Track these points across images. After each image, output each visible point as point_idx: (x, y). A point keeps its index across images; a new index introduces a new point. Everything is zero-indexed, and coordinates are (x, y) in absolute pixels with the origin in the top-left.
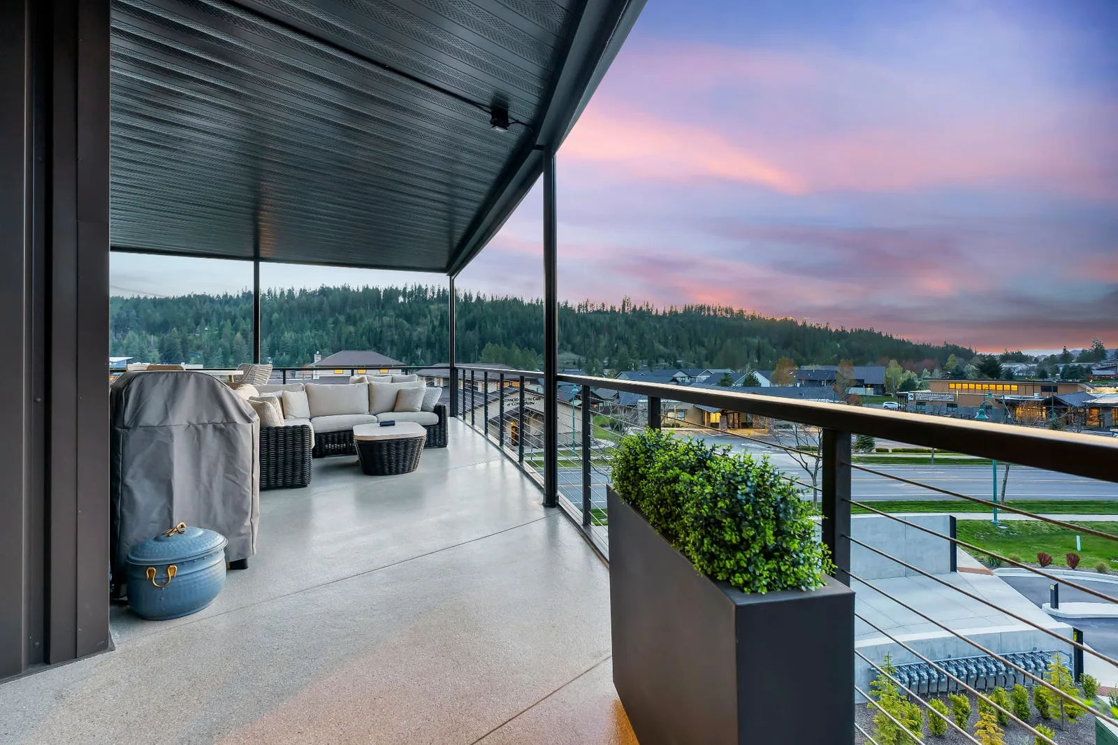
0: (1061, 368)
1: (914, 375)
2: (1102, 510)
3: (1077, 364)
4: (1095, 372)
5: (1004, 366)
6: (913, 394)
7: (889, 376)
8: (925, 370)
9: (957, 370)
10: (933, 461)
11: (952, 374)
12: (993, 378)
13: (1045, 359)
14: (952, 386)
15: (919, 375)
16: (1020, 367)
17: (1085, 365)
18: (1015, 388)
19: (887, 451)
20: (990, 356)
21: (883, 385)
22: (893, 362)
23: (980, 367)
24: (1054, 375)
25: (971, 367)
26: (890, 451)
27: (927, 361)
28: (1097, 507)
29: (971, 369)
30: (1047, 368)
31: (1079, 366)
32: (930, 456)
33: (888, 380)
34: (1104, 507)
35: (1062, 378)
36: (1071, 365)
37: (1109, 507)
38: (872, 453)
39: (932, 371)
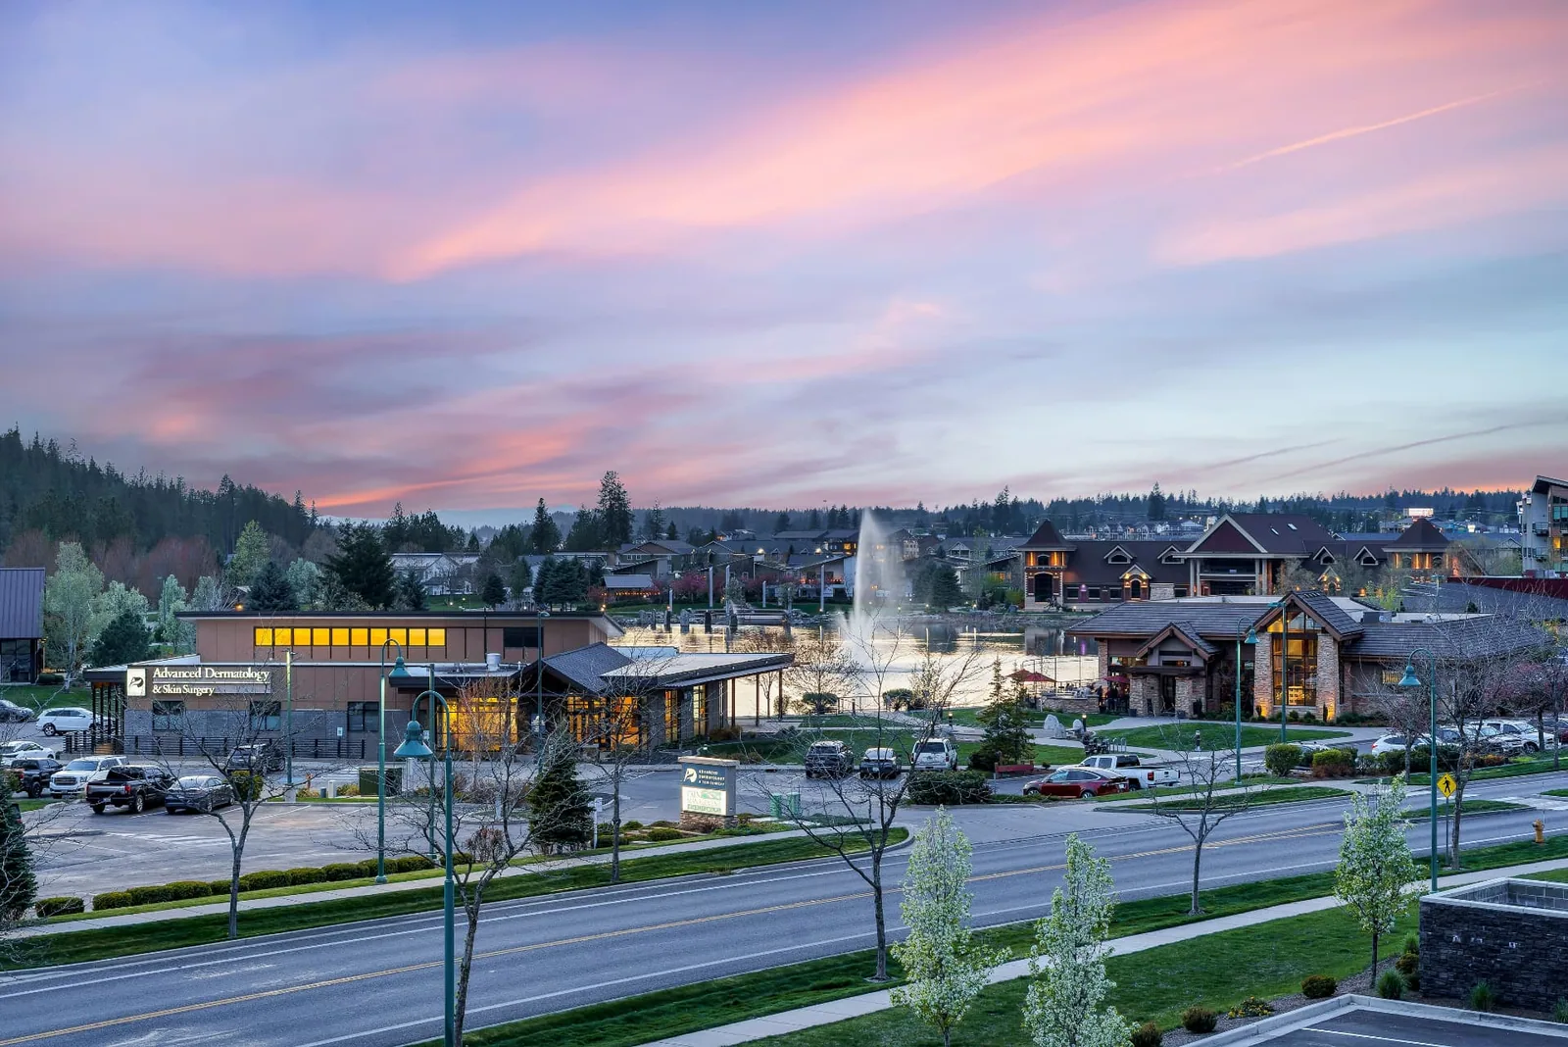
0: (535, 570)
1: (136, 599)
2: (688, 1015)
3: (570, 557)
4: (612, 581)
5: (400, 563)
6: (141, 673)
7: (55, 606)
8: (172, 581)
9: (269, 580)
10: (234, 927)
11: (256, 594)
12: (374, 604)
13: (496, 542)
14: (264, 637)
15: (154, 601)
16: (434, 565)
17: (588, 559)
18: (437, 637)
19: (76, 907)
20: (361, 528)
21: (33, 641)
22: (69, 550)
23: (335, 566)
24: (518, 592)
25: (305, 570)
26: (89, 908)
27: (173, 549)
28: (680, 1008)
29: (304, 576)
30: (501, 569)
31: (576, 561)
32: (224, 908)
33: (53, 621)
34: (695, 1005)
35: (538, 600)
36: (558, 558)
37: (704, 1003)
38: (25, 925)
39: (191, 585)
